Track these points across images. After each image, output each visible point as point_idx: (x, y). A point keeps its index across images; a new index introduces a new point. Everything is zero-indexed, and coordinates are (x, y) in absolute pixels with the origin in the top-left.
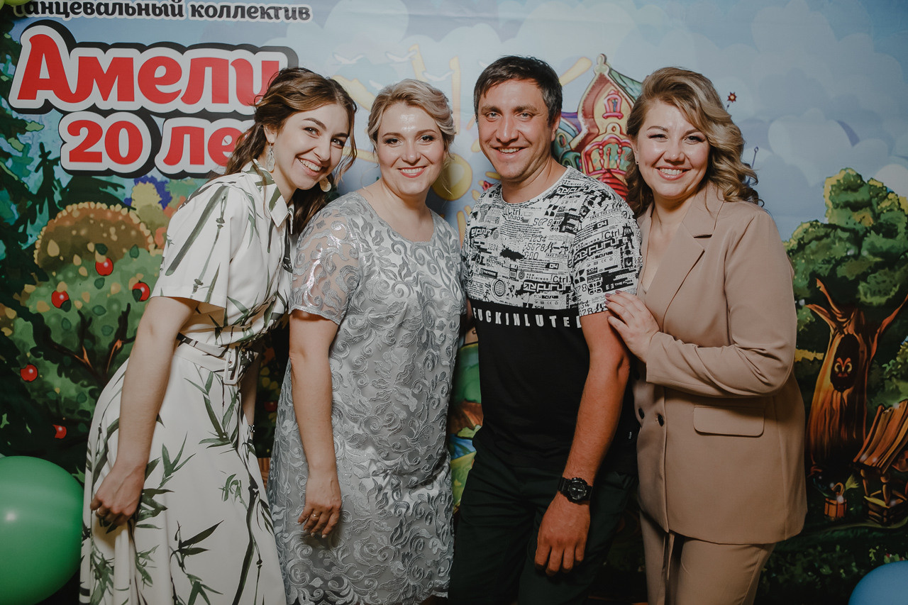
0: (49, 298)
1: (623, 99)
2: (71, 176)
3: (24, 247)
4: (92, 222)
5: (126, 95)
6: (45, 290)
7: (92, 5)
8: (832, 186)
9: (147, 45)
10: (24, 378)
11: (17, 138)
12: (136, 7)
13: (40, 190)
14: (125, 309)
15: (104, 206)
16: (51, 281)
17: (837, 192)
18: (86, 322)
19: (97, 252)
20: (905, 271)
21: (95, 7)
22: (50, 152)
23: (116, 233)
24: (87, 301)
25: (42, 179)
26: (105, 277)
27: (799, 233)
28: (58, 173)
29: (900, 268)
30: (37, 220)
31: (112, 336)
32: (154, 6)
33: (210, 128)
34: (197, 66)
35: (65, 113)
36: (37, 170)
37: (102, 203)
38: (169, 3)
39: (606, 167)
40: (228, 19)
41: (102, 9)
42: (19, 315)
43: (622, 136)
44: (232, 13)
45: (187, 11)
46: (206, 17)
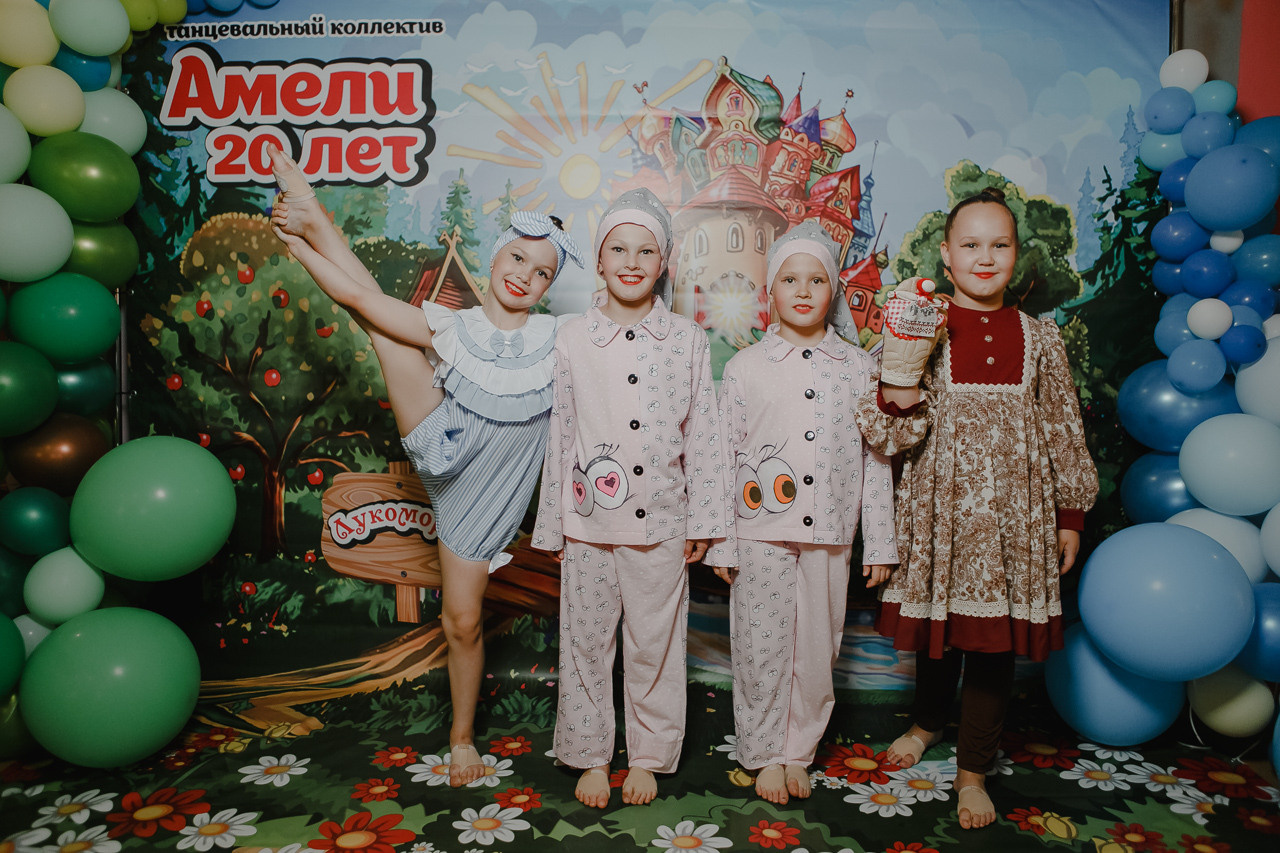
0: (195, 306)
1: (746, 99)
2: (216, 189)
3: (171, 258)
4: (234, 231)
5: (269, 108)
6: (189, 300)
7: (238, 27)
8: (952, 177)
9: (289, 61)
10: (170, 387)
11: (166, 154)
12: (280, 28)
13: (188, 202)
14: (265, 316)
15: (247, 216)
16: (196, 290)
17: (958, 182)
18: (228, 330)
19: (239, 261)
20: (1028, 259)
21: (241, 29)
22: (196, 166)
23: (257, 242)
24: (229, 309)
25: (189, 191)
26: (248, 286)
27: (923, 223)
28: (204, 185)
29: (1023, 256)
30: (184, 232)
31: (253, 343)
32: (297, 26)
33: (347, 138)
34: (337, 80)
35: (211, 129)
36: (184, 184)
37: (244, 212)
38: (310, 22)
39: (731, 163)
40: (366, 35)
41: (248, 30)
42: (165, 325)
43: (745, 133)
44: (370, 29)
45: (327, 29)
46: (345, 34)
